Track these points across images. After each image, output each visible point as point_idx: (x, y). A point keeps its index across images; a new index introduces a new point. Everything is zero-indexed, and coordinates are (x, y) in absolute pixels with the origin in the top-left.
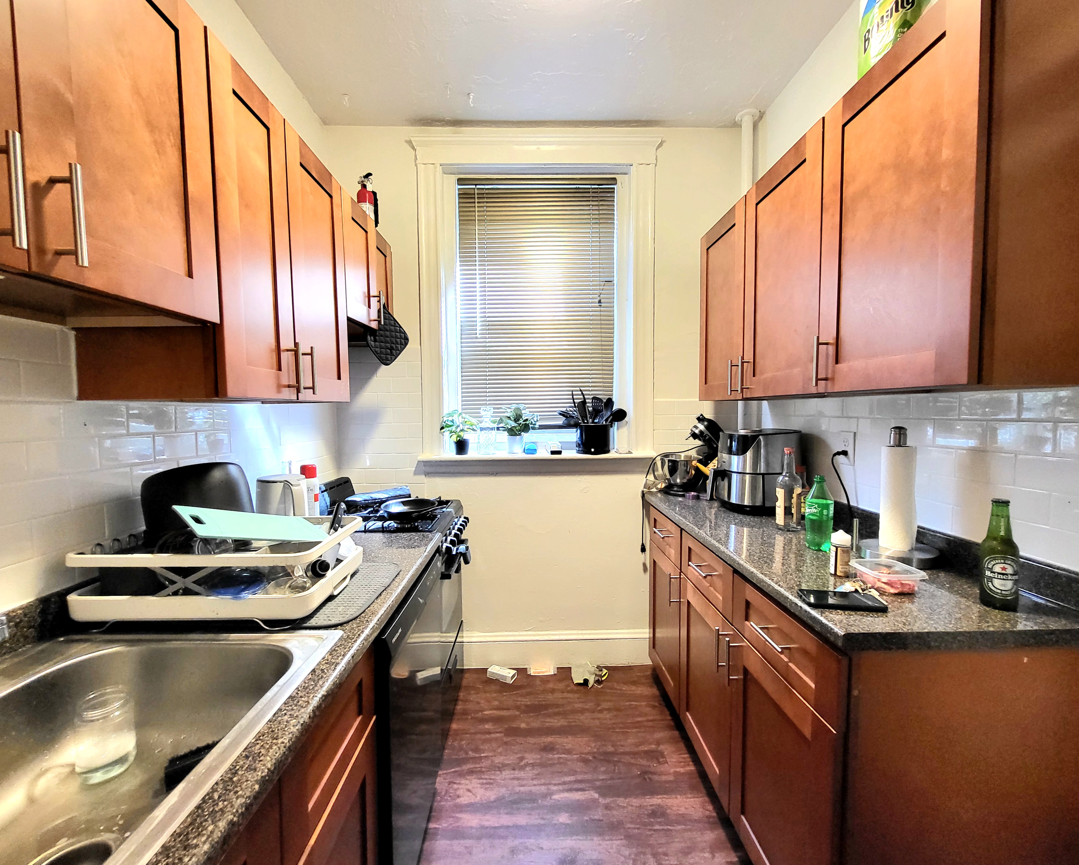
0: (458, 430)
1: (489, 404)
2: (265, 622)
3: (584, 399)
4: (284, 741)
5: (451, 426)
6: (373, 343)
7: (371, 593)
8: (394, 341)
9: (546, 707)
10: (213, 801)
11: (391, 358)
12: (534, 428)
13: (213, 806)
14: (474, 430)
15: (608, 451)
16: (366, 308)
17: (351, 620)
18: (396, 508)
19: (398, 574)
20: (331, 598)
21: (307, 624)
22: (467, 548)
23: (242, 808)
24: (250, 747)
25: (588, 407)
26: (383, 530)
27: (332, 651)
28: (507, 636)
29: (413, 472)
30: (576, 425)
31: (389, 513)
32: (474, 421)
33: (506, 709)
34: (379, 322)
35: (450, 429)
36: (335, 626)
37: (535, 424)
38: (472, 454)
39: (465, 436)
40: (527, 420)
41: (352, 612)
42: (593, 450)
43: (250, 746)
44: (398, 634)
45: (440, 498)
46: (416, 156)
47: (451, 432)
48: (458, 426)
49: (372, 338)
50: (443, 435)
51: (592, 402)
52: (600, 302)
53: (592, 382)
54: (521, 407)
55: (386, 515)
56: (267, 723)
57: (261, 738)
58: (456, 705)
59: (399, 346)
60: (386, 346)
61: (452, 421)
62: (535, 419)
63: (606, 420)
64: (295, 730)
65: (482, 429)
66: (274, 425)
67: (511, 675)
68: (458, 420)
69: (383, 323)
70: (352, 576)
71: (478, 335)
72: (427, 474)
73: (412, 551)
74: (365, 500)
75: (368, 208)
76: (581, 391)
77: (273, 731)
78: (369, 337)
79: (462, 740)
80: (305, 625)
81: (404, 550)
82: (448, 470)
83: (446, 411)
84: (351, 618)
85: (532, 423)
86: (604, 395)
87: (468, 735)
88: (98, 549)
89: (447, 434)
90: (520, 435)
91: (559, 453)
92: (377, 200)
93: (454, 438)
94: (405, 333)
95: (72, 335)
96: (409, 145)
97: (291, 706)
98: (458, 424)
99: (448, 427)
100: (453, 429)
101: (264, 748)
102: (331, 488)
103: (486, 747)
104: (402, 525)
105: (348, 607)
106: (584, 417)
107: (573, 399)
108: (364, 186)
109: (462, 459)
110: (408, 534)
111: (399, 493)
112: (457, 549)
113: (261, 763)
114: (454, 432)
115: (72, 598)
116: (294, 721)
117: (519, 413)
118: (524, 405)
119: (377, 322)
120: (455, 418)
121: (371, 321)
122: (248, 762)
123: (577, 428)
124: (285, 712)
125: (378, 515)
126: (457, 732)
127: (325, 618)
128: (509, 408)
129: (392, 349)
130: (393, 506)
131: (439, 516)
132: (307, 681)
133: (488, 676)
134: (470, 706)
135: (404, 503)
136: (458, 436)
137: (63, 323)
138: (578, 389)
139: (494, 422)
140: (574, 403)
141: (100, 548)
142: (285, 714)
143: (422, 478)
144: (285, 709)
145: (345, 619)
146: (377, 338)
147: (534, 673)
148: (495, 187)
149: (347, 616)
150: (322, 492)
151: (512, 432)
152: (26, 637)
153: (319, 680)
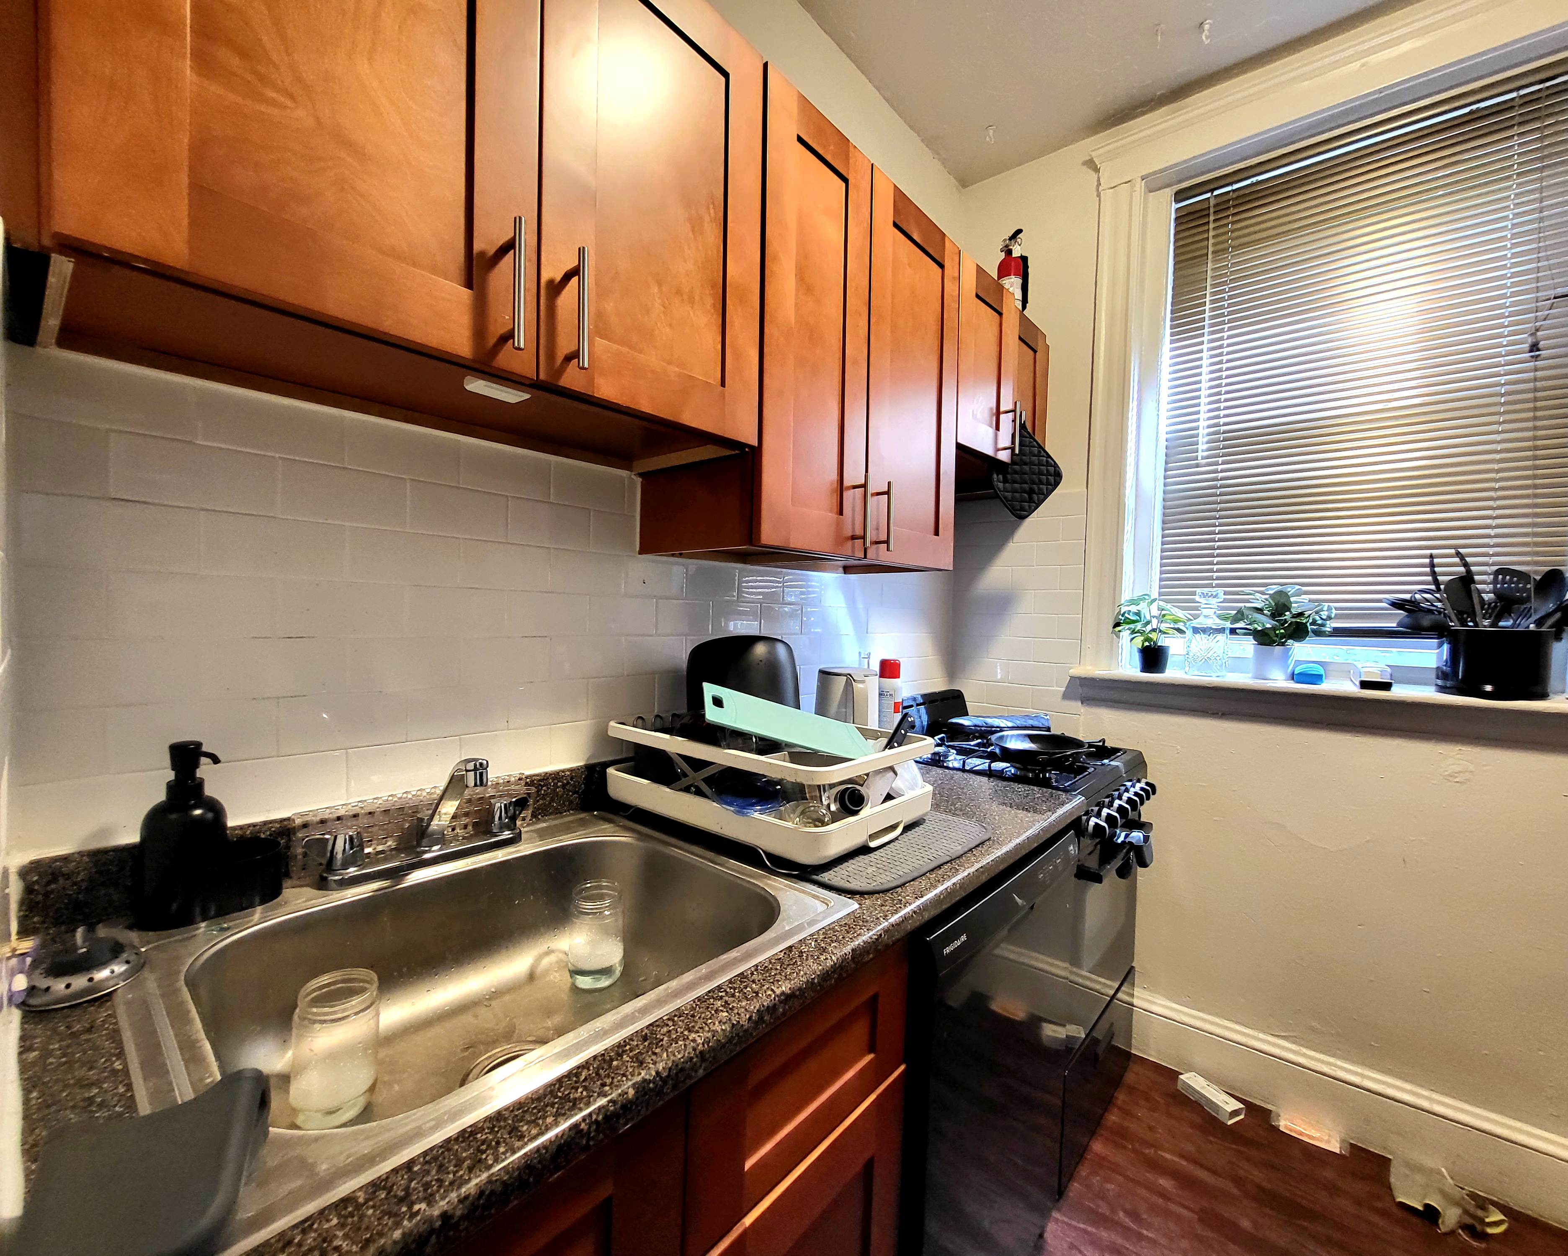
0: (1149, 628)
1: (1218, 586)
2: (770, 856)
3: (1469, 573)
4: (698, 1039)
5: (1134, 622)
6: (1001, 485)
7: (926, 860)
8: (1037, 481)
9: (1311, 1214)
10: (576, 1082)
11: (1030, 507)
12: (1318, 633)
13: (572, 1088)
14: (1179, 630)
15: (1543, 696)
16: (991, 431)
17: (878, 892)
18: (1017, 743)
19: (983, 843)
20: (864, 850)
21: (817, 878)
22: (1146, 839)
23: (598, 1114)
24: (658, 1026)
25: (1479, 592)
26: (989, 774)
27: (830, 929)
28: (1227, 1028)
29: (1060, 695)
30: (1439, 631)
31: (1004, 750)
32: (1181, 614)
33: (1209, 1170)
34: (1013, 449)
35: (1132, 626)
36: (851, 893)
37: (1323, 625)
38: (1173, 673)
39: (1163, 641)
40: (1301, 614)
41: (885, 880)
42: (1489, 688)
43: (657, 1023)
44: (958, 943)
45: (1104, 741)
46: (1099, 180)
47: (1133, 632)
48: (1148, 623)
49: (1001, 477)
50: (1118, 637)
51: (1495, 582)
52: (1534, 347)
53: (1496, 536)
54: (1291, 590)
55: (997, 751)
56: (694, 1001)
57: (676, 1018)
58: (1106, 1110)
59: (1044, 487)
60: (1021, 488)
61: (1138, 614)
62: (1324, 614)
63: (1539, 622)
64: (719, 1029)
65: (1196, 630)
66: (860, 606)
67: (1229, 1109)
68: (1149, 611)
69: (1017, 451)
70: (908, 828)
71: (1200, 461)
72: (1086, 700)
73: (1021, 814)
74: (975, 726)
75: (1012, 284)
76: (1458, 554)
77: (693, 1016)
78: (995, 476)
79: (1108, 1180)
80: (815, 877)
81: (1009, 809)
82: (1125, 696)
83: (1126, 596)
84: (877, 888)
85: (1314, 623)
86: (1536, 563)
87: (1120, 1178)
88: (640, 721)
89: (1125, 635)
90: (1283, 644)
91: (1386, 686)
92: (1028, 267)
93: (1139, 641)
94: (1056, 466)
95: (639, 480)
96: (1090, 168)
97: (735, 989)
98: (1148, 618)
99: (1128, 623)
100: (1139, 626)
101: (670, 1036)
102: (931, 702)
103: (1157, 1221)
104: (1023, 773)
105: (881, 871)
106: (1465, 612)
107: (1434, 574)
108: (1009, 252)
109: (1151, 680)
110: (1027, 787)
111: (1030, 722)
112: (1127, 836)
113: (654, 1057)
114: (1138, 632)
115: (611, 771)
116: (725, 1014)
117: (1282, 600)
118: (1298, 587)
119: (1009, 451)
120: (1143, 607)
121: (999, 450)
122: (641, 1047)
123: (1440, 637)
124: (723, 994)
125: (989, 750)
126: (1101, 1163)
127: (844, 877)
128: (1263, 593)
129: (1031, 492)
130: (1013, 740)
131: (1091, 770)
132: (773, 961)
133: (1179, 1087)
134: (1133, 1126)
135: (1032, 738)
136: (1146, 640)
137: (629, 468)
138: (1453, 551)
139: (1225, 619)
140: (1437, 583)
141: (641, 722)
142: (721, 997)
143: (1076, 706)
144: (725, 991)
145: (869, 888)
146: (1009, 477)
147: (1286, 1127)
148: (1254, 180)
149: (875, 884)
150: (918, 705)
151: (1264, 638)
152: (571, 802)
153: (788, 965)
